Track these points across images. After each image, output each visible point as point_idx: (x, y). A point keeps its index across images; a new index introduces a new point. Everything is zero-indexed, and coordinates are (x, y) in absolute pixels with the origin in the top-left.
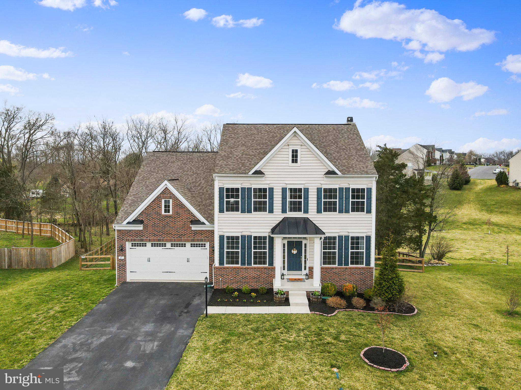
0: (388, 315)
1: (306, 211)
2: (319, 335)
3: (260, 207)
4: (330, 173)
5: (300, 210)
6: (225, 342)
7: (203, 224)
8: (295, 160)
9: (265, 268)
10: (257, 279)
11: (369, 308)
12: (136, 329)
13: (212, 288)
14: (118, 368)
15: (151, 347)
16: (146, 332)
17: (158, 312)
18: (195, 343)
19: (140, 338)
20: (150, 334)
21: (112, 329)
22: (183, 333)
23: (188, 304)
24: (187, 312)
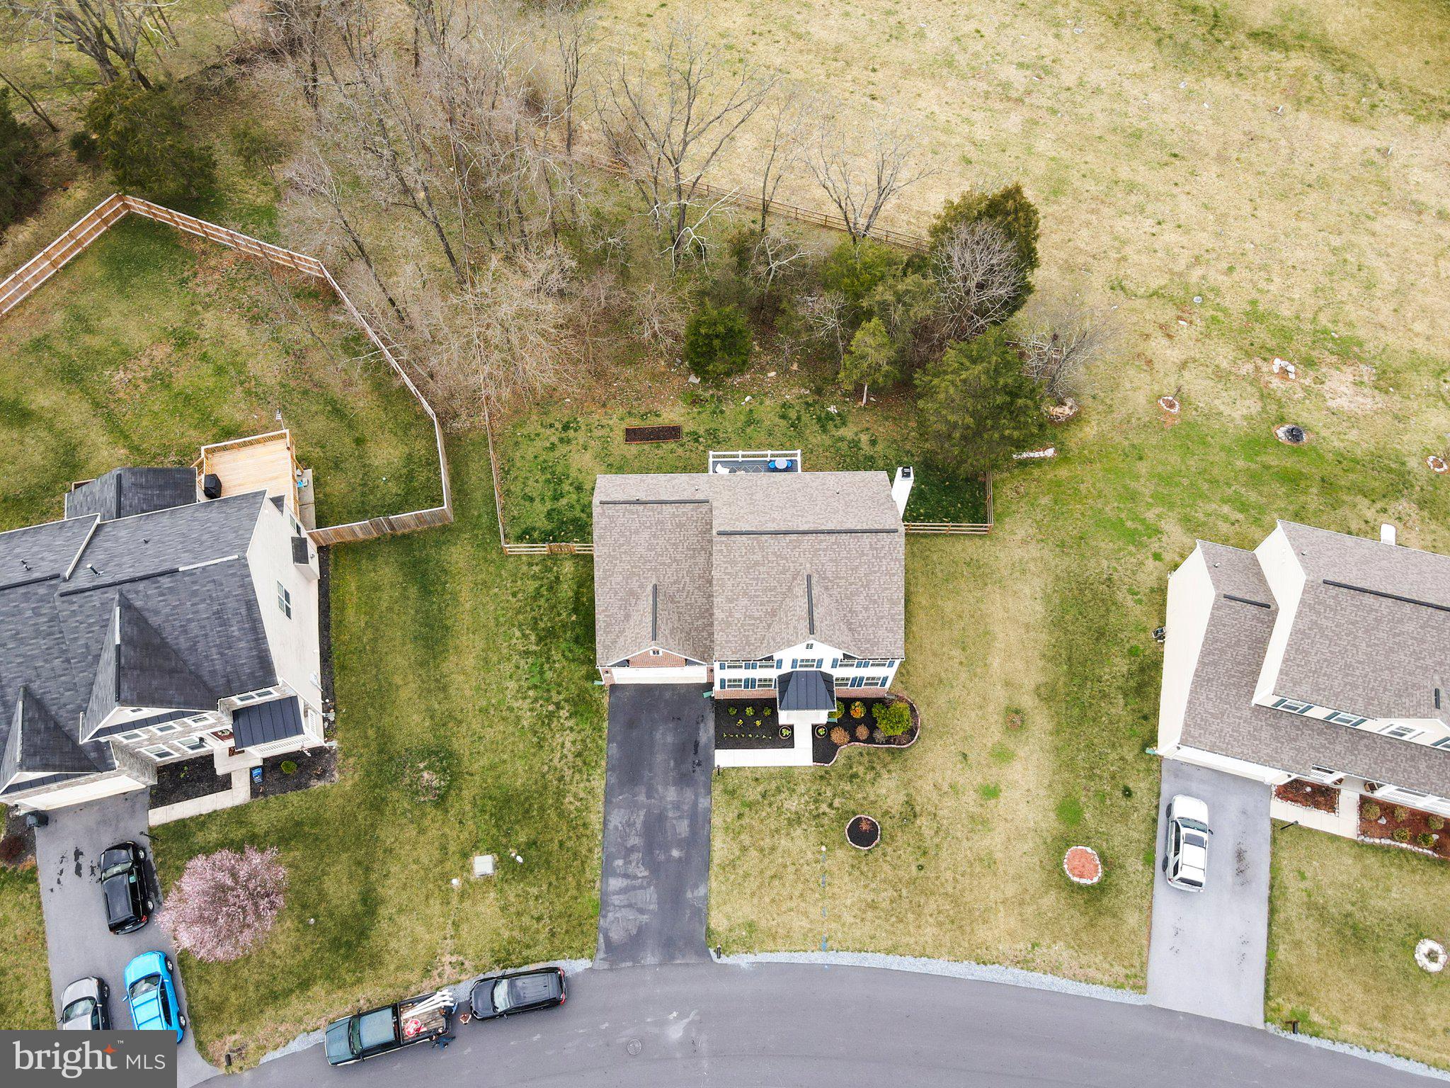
0: (887, 749)
1: (819, 668)
2: (816, 801)
3: (767, 667)
4: (847, 656)
5: (811, 667)
6: (740, 816)
7: (699, 663)
8: (809, 648)
10: (760, 695)
11: (871, 740)
12: (662, 798)
13: (712, 698)
14: (669, 859)
15: (683, 828)
16: (672, 803)
17: (672, 763)
18: (717, 820)
19: (670, 814)
20: (677, 806)
21: (642, 798)
22: (703, 803)
23: (696, 744)
24: (699, 764)
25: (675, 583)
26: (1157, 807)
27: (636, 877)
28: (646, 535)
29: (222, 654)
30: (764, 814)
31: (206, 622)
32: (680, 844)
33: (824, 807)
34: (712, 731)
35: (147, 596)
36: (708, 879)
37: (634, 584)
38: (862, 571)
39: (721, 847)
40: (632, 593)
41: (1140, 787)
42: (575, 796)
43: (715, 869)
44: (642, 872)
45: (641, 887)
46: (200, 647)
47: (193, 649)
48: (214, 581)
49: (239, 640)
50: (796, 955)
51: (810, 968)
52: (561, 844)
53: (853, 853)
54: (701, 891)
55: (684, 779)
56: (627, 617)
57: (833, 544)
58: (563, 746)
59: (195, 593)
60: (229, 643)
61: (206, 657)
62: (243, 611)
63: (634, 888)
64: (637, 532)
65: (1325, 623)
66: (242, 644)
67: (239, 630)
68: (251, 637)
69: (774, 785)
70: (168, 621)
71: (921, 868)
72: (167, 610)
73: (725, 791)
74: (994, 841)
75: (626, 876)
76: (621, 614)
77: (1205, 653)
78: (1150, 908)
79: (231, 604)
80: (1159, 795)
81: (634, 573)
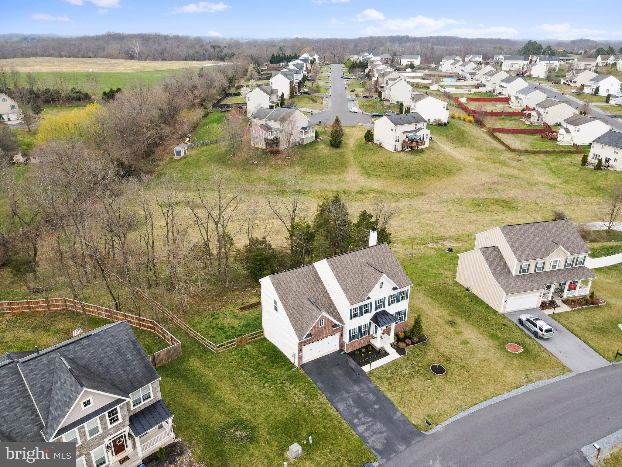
0: (421, 344)
1: (384, 307)
2: (413, 367)
3: (366, 312)
4: (395, 289)
5: (381, 307)
6: (390, 384)
7: (339, 325)
8: (381, 287)
9: (367, 337)
10: (364, 343)
11: (413, 343)
12: (354, 391)
13: (345, 353)
14: (376, 410)
15: (371, 397)
16: (359, 391)
17: (348, 378)
18: (382, 389)
19: (362, 395)
20: (363, 391)
21: (345, 395)
22: (372, 386)
23: (352, 369)
24: (359, 374)
25: (314, 297)
26: (516, 325)
27: (367, 422)
28: (294, 282)
29: (124, 370)
30: (398, 379)
31: (112, 357)
32: (375, 403)
33: (417, 368)
34: (354, 363)
35: (75, 352)
36: (397, 409)
37: (299, 302)
38: (381, 258)
39: (392, 397)
40: (299, 306)
41: (506, 322)
42: (316, 408)
43: (397, 405)
44: (369, 419)
45: (373, 425)
46: (111, 370)
47: (108, 371)
48: (112, 335)
49: (132, 361)
50: (455, 417)
51: (464, 418)
52: (324, 427)
53: (441, 377)
54: (399, 414)
55: (357, 382)
56: (302, 316)
57: (367, 252)
58: (296, 394)
59: (103, 344)
60: (127, 363)
61: (116, 374)
62: (131, 346)
63: (370, 426)
64: (290, 282)
65: (514, 237)
66: (135, 363)
67: (131, 356)
68: (138, 358)
69: (393, 369)
70: (90, 361)
71: (467, 371)
72: (89, 355)
73: (378, 378)
74: (481, 354)
75: (363, 424)
76: (299, 315)
77: (490, 266)
78: (546, 349)
79: (124, 344)
80: (513, 322)
81: (296, 298)
